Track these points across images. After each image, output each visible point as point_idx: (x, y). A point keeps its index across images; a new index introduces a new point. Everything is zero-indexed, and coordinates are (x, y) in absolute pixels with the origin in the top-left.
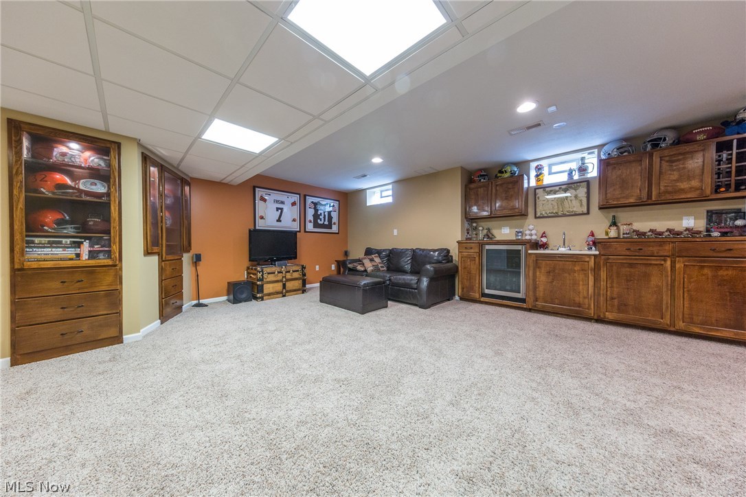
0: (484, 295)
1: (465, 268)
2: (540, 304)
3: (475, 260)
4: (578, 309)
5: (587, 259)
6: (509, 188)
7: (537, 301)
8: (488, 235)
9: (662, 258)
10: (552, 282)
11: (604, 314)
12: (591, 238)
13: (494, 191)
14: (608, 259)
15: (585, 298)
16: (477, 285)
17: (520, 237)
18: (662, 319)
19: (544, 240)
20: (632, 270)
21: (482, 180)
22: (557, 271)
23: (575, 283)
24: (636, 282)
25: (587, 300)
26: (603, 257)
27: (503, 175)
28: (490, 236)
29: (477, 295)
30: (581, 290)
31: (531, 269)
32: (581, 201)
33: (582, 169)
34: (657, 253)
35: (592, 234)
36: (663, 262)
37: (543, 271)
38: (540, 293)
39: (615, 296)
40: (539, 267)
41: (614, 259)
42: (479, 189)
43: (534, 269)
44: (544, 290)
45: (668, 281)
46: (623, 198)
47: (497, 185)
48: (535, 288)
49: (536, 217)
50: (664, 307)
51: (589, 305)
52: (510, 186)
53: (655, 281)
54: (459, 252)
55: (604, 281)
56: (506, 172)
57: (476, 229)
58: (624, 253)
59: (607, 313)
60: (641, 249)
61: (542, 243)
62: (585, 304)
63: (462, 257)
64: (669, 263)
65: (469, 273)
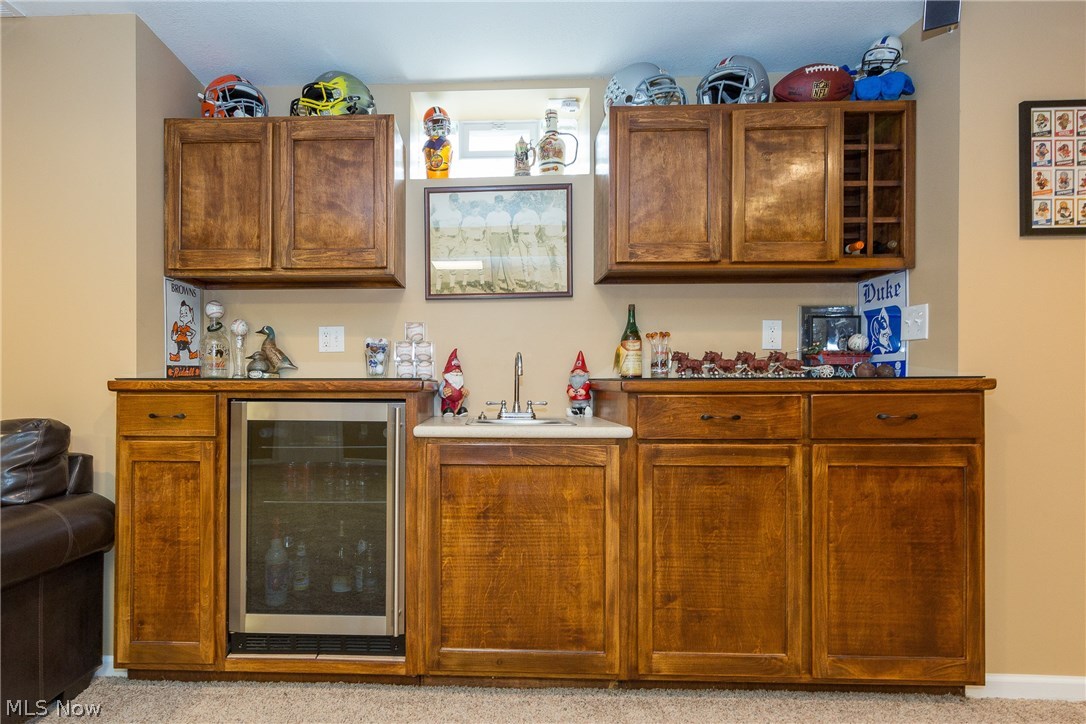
0: (238, 642)
1: (149, 518)
2: (456, 651)
3: (195, 477)
4: (572, 652)
5: (601, 458)
6: (344, 164)
7: (444, 641)
8: (265, 358)
9: (785, 446)
10: (494, 555)
11: (649, 658)
12: (580, 379)
13: (285, 165)
14: (657, 453)
15: (594, 606)
16: (206, 601)
17: (379, 369)
18: (785, 650)
19: (455, 380)
20: (717, 491)
21: (240, 114)
22: (509, 509)
23: (566, 555)
24: (725, 532)
25: (599, 615)
26: (644, 448)
27: (320, 105)
28: (275, 358)
29: (205, 650)
30: (583, 578)
31: (425, 503)
32: (552, 249)
33: (550, 149)
34: (774, 429)
35: (581, 364)
36: (785, 462)
37: (464, 508)
38: (456, 607)
39: (676, 587)
40: (452, 497)
41: (673, 454)
42: (226, 150)
43: (434, 505)
44: (471, 589)
45: (797, 521)
46: (669, 244)
47: (296, 142)
48: (438, 586)
49: (430, 297)
50: (790, 609)
51: (608, 634)
52: (346, 154)
53: (769, 525)
54: (124, 437)
55: (646, 536)
56: (330, 96)
57: (216, 328)
58: (696, 432)
59: (656, 655)
60: (737, 418)
61: (448, 392)
62: (594, 631)
63: (136, 465)
64: (799, 461)
65: (171, 540)
